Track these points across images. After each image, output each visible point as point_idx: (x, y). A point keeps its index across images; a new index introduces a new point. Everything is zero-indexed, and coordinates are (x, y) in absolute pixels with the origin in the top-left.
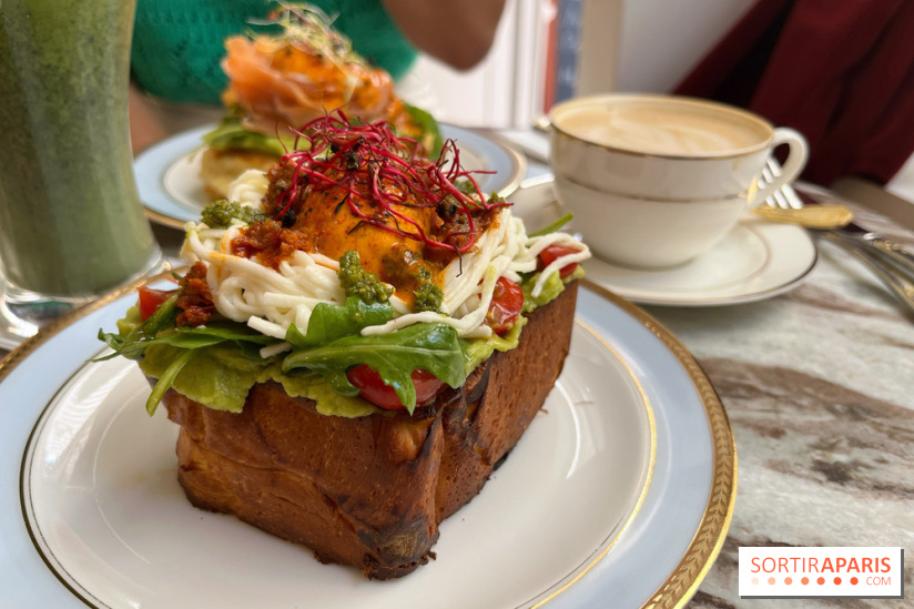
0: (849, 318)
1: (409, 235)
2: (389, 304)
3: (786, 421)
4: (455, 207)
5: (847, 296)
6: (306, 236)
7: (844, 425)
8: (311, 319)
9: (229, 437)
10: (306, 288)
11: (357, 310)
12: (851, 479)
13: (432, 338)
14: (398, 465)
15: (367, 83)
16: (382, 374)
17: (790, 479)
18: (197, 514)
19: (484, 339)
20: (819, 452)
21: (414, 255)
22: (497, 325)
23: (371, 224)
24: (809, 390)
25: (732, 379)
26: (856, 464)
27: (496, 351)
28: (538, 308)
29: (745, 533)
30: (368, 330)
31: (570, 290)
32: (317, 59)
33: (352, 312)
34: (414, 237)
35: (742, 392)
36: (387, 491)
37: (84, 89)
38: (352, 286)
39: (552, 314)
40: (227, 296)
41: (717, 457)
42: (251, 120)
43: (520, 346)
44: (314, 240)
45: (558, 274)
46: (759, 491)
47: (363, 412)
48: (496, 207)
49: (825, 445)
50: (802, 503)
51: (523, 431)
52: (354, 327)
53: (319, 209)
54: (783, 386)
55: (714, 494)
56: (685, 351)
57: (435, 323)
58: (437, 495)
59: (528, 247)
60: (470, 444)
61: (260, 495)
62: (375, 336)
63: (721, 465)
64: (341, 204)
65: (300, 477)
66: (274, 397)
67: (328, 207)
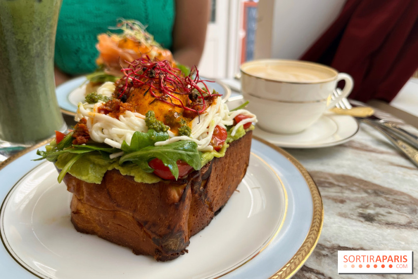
0: (373, 154)
1: (176, 105)
2: (167, 133)
3: (346, 197)
4: (197, 95)
5: (373, 146)
6: (131, 105)
7: (372, 198)
8: (132, 138)
9: (95, 196)
10: (130, 126)
11: (153, 135)
12: (375, 220)
13: (186, 146)
14: (171, 205)
15: (160, 54)
16: (163, 161)
17: (348, 220)
18: (79, 234)
19: (210, 152)
20: (361, 209)
21: (178, 114)
22: (215, 146)
23: (160, 100)
24: (357, 184)
25: (322, 180)
26: (378, 214)
27: (215, 158)
28: (234, 141)
29: (328, 243)
30: (157, 143)
31: (249, 135)
32: (138, 44)
33: (151, 136)
34: (179, 106)
35: (327, 185)
36: (166, 218)
37: (35, 51)
38: (151, 125)
39: (240, 145)
40: (95, 131)
41: (315, 208)
42: (109, 70)
43: (226, 157)
44: (135, 107)
45: (242, 127)
46: (334, 225)
47: (155, 181)
48: (215, 96)
49: (363, 206)
50: (354, 231)
51: (228, 199)
52: (151, 142)
53: (137, 95)
54: (345, 182)
55: (313, 223)
56: (303, 168)
57: (187, 140)
58: (189, 224)
59: (229, 115)
60: (204, 199)
61: (108, 223)
62: (161, 146)
63: (316, 211)
64: (146, 92)
65: (127, 214)
66: (115, 177)
67: (141, 93)
